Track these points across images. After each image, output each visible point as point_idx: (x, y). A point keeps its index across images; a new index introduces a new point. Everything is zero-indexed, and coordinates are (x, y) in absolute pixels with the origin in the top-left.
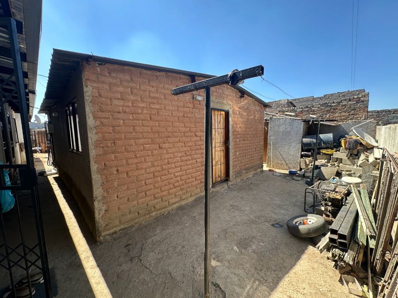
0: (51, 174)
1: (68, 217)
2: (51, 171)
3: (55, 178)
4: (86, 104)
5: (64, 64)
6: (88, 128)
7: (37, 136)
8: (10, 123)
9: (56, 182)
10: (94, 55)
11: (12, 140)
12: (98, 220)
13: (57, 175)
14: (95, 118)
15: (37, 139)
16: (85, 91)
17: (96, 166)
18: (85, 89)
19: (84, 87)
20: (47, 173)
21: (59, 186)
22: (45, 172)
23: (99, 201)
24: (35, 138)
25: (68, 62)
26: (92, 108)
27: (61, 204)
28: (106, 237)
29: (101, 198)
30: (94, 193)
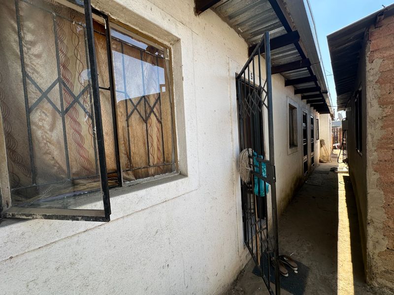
0: (342, 172)
1: (342, 225)
2: (342, 169)
3: (344, 177)
4: (368, 87)
5: (345, 48)
7: (338, 133)
8: (312, 123)
9: (344, 181)
11: (312, 137)
12: (371, 254)
13: (348, 175)
14: (383, 104)
15: (338, 136)
16: (368, 68)
18: (369, 66)
19: (367, 62)
20: (338, 170)
21: (345, 187)
22: (337, 168)
24: (337, 135)
26: (378, 91)
27: (340, 207)
28: (385, 289)
29: (381, 225)
30: (369, 214)
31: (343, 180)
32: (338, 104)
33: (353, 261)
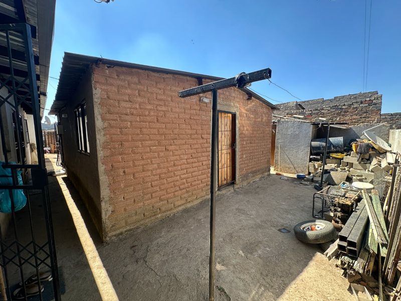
0: (60, 175)
1: (76, 217)
2: (60, 171)
3: (63, 178)
4: (94, 106)
6: (96, 129)
7: (47, 137)
8: (21, 124)
9: (65, 182)
10: (103, 58)
11: (23, 140)
12: (104, 221)
13: (66, 176)
14: (103, 119)
15: (47, 140)
17: (104, 167)
18: (94, 92)
19: (93, 89)
20: (56, 173)
21: (67, 187)
22: (54, 172)
23: (105, 202)
24: (45, 138)
25: (78, 65)
26: (101, 110)
27: (69, 204)
28: (113, 238)
29: (108, 199)
30: (101, 194)
31: (63, 182)
32: (51, 108)
33: (92, 236)
